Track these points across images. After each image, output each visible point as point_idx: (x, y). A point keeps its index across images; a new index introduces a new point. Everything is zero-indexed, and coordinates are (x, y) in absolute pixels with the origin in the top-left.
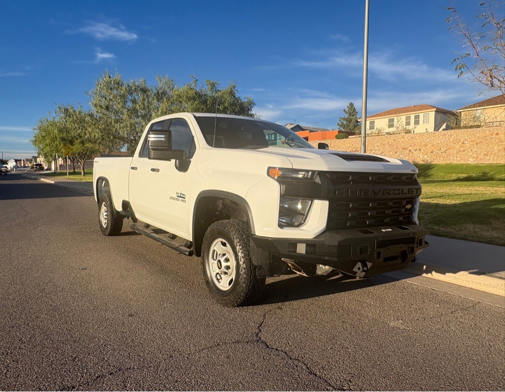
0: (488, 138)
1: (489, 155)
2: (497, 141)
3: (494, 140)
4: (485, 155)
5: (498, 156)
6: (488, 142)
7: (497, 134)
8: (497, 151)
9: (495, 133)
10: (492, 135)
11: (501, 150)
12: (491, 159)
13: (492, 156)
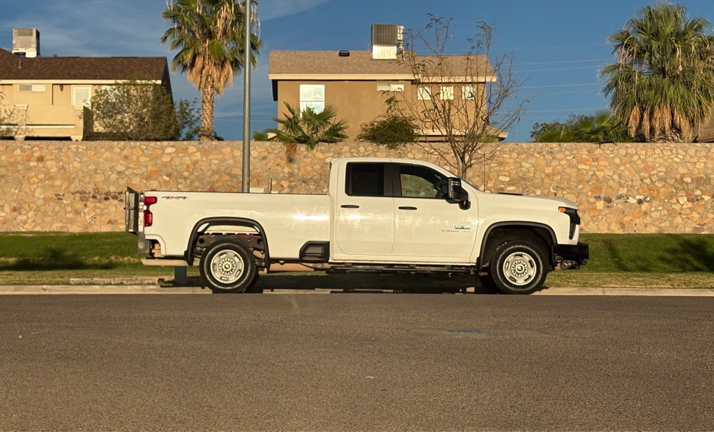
0: (20, 167)
1: (24, 212)
2: (42, 176)
3: (33, 174)
4: (14, 210)
5: (45, 214)
6: (21, 177)
7: (41, 159)
8: (40, 202)
9: (37, 155)
10: (29, 160)
11: (50, 199)
12: (30, 221)
13: (31, 214)
